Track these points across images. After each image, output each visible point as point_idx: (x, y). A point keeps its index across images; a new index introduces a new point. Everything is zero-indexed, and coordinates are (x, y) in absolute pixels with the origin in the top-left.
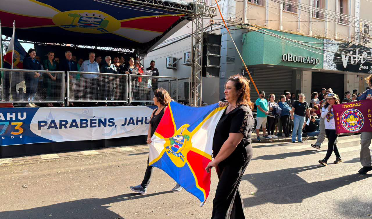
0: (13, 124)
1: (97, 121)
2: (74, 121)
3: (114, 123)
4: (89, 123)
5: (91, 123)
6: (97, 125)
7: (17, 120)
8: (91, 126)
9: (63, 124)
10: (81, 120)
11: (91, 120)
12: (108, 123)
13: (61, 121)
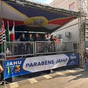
0: (16, 66)
1: (47, 62)
2: (39, 62)
3: (53, 62)
4: (45, 63)
5: (46, 63)
6: (47, 63)
7: (18, 64)
8: (46, 64)
9: (35, 64)
10: (42, 62)
11: (45, 62)
12: (51, 62)
13: (34, 63)
